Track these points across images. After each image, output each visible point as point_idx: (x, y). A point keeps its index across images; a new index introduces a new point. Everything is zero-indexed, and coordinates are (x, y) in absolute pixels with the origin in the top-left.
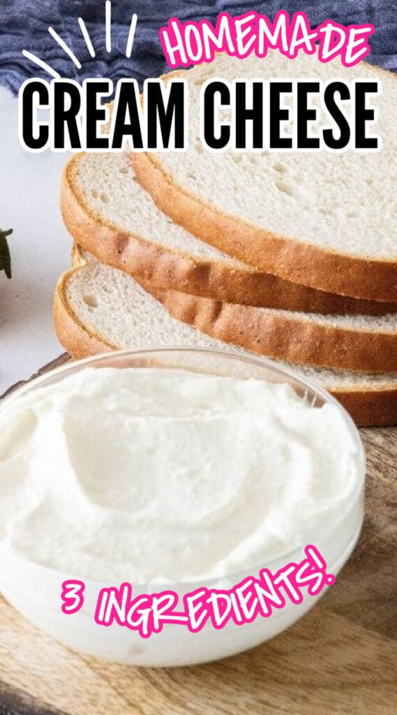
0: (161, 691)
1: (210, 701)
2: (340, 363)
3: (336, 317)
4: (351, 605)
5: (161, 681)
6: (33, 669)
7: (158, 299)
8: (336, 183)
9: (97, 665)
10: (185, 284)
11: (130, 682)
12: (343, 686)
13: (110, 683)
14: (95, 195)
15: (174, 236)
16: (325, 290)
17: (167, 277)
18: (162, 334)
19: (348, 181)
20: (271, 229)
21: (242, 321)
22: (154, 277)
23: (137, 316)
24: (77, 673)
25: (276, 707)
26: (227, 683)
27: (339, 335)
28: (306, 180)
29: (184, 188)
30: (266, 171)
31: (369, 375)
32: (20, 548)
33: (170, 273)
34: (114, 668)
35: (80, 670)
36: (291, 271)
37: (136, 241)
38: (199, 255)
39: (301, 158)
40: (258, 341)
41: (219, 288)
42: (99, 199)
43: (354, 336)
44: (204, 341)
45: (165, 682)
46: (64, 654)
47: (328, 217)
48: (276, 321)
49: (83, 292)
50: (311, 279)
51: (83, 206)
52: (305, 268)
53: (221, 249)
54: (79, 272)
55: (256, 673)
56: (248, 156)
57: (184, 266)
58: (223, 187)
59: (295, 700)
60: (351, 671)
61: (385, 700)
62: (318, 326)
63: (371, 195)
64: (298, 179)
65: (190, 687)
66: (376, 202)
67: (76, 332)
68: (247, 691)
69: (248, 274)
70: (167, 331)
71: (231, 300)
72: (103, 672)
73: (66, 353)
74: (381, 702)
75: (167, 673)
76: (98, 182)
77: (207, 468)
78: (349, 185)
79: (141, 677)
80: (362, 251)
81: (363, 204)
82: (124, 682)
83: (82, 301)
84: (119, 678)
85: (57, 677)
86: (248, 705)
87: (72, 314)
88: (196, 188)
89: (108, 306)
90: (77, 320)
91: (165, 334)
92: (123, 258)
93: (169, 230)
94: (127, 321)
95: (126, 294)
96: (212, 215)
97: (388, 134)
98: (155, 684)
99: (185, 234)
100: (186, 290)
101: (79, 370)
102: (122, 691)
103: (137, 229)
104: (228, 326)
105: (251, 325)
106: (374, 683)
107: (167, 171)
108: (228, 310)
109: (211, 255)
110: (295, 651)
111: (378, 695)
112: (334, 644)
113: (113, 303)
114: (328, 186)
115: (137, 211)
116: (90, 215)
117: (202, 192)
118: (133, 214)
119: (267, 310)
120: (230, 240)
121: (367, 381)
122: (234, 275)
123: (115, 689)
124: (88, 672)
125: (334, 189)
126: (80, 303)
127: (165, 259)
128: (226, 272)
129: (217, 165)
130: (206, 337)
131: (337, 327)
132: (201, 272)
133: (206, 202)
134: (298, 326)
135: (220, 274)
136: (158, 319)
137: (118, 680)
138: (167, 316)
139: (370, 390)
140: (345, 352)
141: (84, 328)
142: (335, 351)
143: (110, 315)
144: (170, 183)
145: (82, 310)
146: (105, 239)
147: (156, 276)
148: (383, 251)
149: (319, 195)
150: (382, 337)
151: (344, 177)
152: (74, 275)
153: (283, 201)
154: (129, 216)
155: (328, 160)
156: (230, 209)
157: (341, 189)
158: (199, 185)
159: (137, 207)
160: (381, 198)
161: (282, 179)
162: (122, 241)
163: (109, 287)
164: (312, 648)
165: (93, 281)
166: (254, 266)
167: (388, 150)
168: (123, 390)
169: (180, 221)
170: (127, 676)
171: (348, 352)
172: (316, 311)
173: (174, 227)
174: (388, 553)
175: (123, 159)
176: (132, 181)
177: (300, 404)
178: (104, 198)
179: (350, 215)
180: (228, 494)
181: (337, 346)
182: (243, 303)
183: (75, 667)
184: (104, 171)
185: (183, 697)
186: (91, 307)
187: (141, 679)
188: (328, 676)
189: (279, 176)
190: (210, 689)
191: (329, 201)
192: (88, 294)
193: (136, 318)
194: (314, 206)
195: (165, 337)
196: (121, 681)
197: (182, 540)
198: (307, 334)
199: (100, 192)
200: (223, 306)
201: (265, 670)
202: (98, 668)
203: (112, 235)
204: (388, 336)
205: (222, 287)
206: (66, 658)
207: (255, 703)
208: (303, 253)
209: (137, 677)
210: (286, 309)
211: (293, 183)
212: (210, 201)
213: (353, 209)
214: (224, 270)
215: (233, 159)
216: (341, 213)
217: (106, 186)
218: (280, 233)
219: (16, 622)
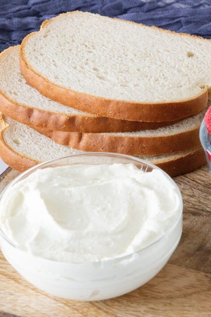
0: (103, 311)
1: (127, 312)
2: (143, 153)
3: (137, 133)
4: (177, 259)
5: (102, 307)
6: (41, 311)
7: (48, 137)
8: (124, 72)
9: (70, 304)
10: (64, 127)
11: (88, 309)
12: (185, 296)
13: (78, 311)
14: (10, 92)
15: (54, 106)
16: (133, 121)
17: (55, 125)
18: (54, 152)
19: (128, 70)
20: (102, 96)
21: (94, 140)
22: (48, 126)
23: (40, 145)
24: (61, 309)
25: (158, 310)
26: (132, 303)
27: (141, 140)
28: (109, 72)
29: (56, 83)
30: (90, 71)
31: (155, 156)
32: (36, 254)
33: (56, 123)
34: (78, 304)
35: (63, 308)
36: (115, 114)
37: (37, 110)
38: (68, 113)
39: (104, 63)
40: (103, 148)
41: (81, 127)
42: (13, 95)
43: (147, 140)
44: (75, 152)
45: (104, 307)
46: (53, 301)
47: (126, 87)
48: (110, 138)
49: (12, 138)
50: (125, 117)
51: (7, 98)
52: (122, 112)
53: (78, 109)
54: (7, 129)
55: (144, 296)
56: (79, 66)
57: (63, 119)
58: (73, 81)
59: (166, 306)
60: (187, 289)
61: (206, 298)
62: (130, 138)
63: (141, 76)
64: (106, 73)
65: (116, 307)
66: (145, 78)
67: (14, 157)
68: (143, 305)
69: (94, 118)
70: (57, 150)
71: (87, 132)
72: (74, 307)
73: (9, 167)
74: (205, 300)
75: (104, 303)
76: (10, 87)
77: (109, 205)
78: (130, 72)
79: (92, 306)
80: (147, 100)
81: (139, 80)
82: (85, 310)
83: (13, 142)
84: (82, 308)
85: (54, 313)
86: (145, 311)
87: (11, 149)
88: (61, 83)
89: (25, 143)
90: (13, 151)
91: (56, 152)
92: (32, 119)
93: (50, 104)
94: (36, 148)
95: (32, 136)
96: (73, 94)
97: (139, 48)
98: (99, 308)
99: (58, 105)
100: (64, 130)
101: (35, 171)
102: (85, 314)
103: (35, 105)
104: (87, 143)
105: (98, 141)
106: (199, 292)
107: (45, 77)
108: (86, 136)
109: (74, 112)
110: (159, 284)
111: (203, 297)
112: (174, 278)
113: (27, 141)
114: (120, 74)
115: (32, 97)
116: (12, 102)
117: (64, 84)
118: (31, 99)
119: (104, 134)
120: (83, 104)
121: (155, 159)
122: (87, 120)
123: (81, 313)
124: (67, 308)
125: (124, 75)
126: (12, 143)
127: (53, 117)
128: (84, 118)
129: (67, 72)
130: (76, 150)
131: (139, 136)
132: (71, 120)
133: (68, 88)
134: (121, 138)
135: (80, 120)
136: (50, 146)
137: (82, 310)
138: (54, 144)
139: (158, 163)
140: (144, 148)
141: (18, 154)
142: (140, 148)
143: (28, 147)
144: (48, 82)
145: (14, 146)
146: (21, 112)
147: (49, 125)
148: (157, 99)
149: (118, 79)
150: (161, 138)
151: (126, 69)
152: (6, 131)
153: (102, 83)
154: (30, 100)
155: (116, 63)
156: (81, 90)
157: (127, 75)
158: (62, 81)
159: (32, 96)
160: (147, 76)
161: (98, 74)
162: (30, 112)
163: (23, 135)
164: (166, 281)
165: (14, 133)
166: (96, 114)
167: (142, 55)
168: (58, 177)
169: (55, 99)
170: (86, 307)
171: (146, 147)
172: (127, 131)
173: (52, 102)
174: (186, 234)
175: (18, 75)
176: (26, 85)
177: (141, 172)
178: (15, 93)
179: (135, 86)
180: (123, 216)
181: (140, 145)
182: (93, 132)
183: (60, 307)
184: (11, 82)
185: (115, 312)
186: (18, 145)
187: (92, 307)
188: (177, 292)
189: (97, 73)
190: (126, 307)
191: (124, 80)
192: (14, 139)
193: (40, 147)
194: (118, 83)
195: (57, 153)
196: (83, 309)
197: (109, 240)
198: (125, 142)
199: (13, 91)
200: (83, 135)
201: (148, 294)
202: (71, 306)
203: (24, 109)
204: (163, 137)
205: (82, 126)
206: (55, 303)
207: (148, 310)
208: (120, 105)
209: (91, 307)
210: (113, 132)
211: (104, 75)
212: (70, 87)
213: (135, 83)
214: (82, 118)
215: (73, 68)
216: (131, 85)
217: (14, 89)
218: (107, 97)
219: (26, 291)
